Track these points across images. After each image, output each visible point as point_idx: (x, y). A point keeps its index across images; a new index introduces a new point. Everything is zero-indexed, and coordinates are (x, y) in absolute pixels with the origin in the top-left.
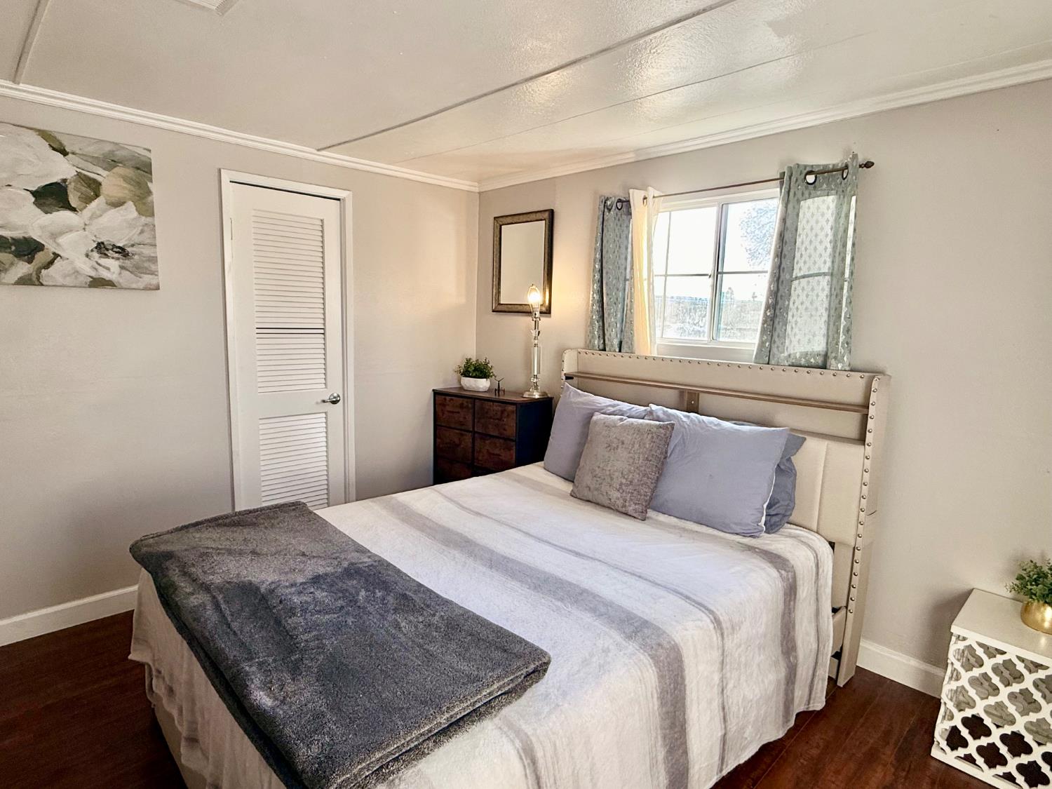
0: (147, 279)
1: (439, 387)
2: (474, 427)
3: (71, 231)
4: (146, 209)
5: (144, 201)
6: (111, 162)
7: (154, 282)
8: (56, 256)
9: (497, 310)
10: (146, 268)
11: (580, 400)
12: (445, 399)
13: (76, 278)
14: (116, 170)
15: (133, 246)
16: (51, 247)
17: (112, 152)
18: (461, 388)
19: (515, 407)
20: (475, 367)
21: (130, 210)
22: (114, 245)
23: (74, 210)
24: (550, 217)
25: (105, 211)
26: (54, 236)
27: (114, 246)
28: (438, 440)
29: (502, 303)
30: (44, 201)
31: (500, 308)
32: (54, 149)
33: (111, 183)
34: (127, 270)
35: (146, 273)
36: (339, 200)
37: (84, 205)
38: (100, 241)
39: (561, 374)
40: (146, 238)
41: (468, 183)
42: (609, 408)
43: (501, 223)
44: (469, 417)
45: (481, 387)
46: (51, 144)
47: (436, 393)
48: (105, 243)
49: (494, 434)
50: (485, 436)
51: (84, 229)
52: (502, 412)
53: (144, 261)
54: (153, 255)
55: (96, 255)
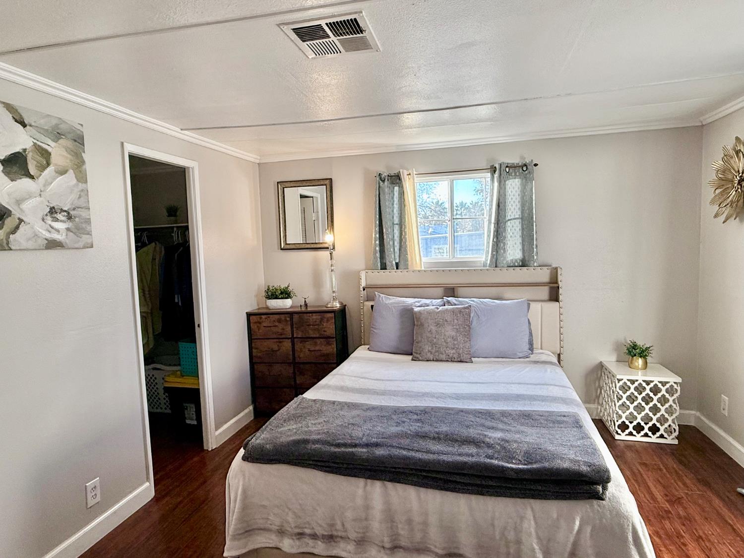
0: (85, 238)
2: (293, 335)
3: (30, 197)
4: (82, 177)
5: (80, 169)
6: (57, 135)
7: (89, 241)
8: (21, 221)
9: (284, 248)
10: (83, 229)
11: (391, 301)
12: (261, 318)
13: (36, 241)
14: (61, 141)
15: (74, 209)
16: (16, 213)
17: (57, 125)
18: (267, 308)
19: (333, 314)
20: (281, 292)
21: (70, 178)
22: (62, 209)
23: (32, 177)
25: (54, 179)
26: (19, 202)
28: (254, 351)
29: (288, 243)
30: (9, 169)
31: (288, 247)
32: (16, 121)
33: (59, 152)
34: (72, 232)
35: (84, 234)
37: (39, 172)
38: (52, 206)
39: (360, 287)
40: (81, 202)
42: (416, 303)
43: (284, 186)
44: (289, 329)
46: (14, 117)
47: (249, 315)
48: (56, 208)
49: (315, 336)
50: (304, 339)
51: (40, 195)
52: (322, 320)
53: (82, 223)
54: (88, 217)
55: (49, 220)
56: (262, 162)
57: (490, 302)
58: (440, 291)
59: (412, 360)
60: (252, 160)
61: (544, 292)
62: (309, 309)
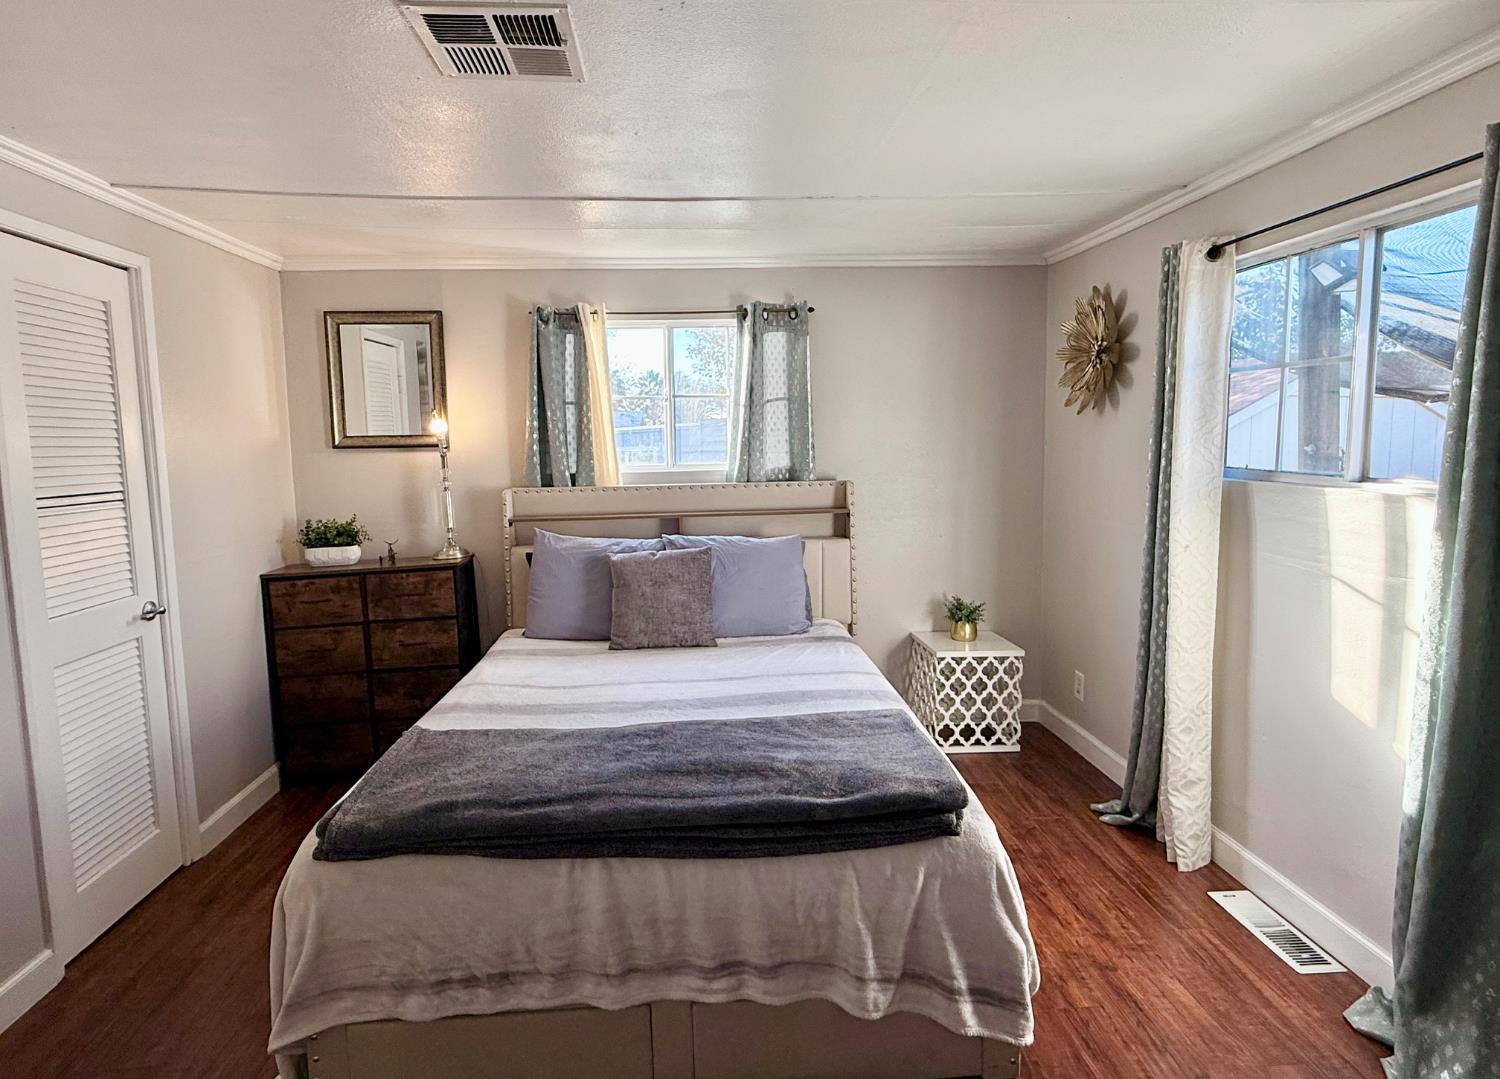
1: (264, 572)
2: (366, 615)
9: (342, 445)
11: (567, 544)
12: (294, 586)
18: (307, 564)
19: (451, 571)
20: (338, 532)
24: (438, 321)
29: (349, 434)
31: (349, 442)
36: (125, 269)
39: (502, 520)
42: (614, 547)
43: (338, 321)
44: (356, 605)
45: (354, 557)
49: (412, 616)
50: (391, 624)
52: (427, 584)
56: (286, 269)
57: (740, 541)
58: (652, 525)
59: (611, 648)
60: (267, 262)
61: (826, 523)
62: (398, 565)
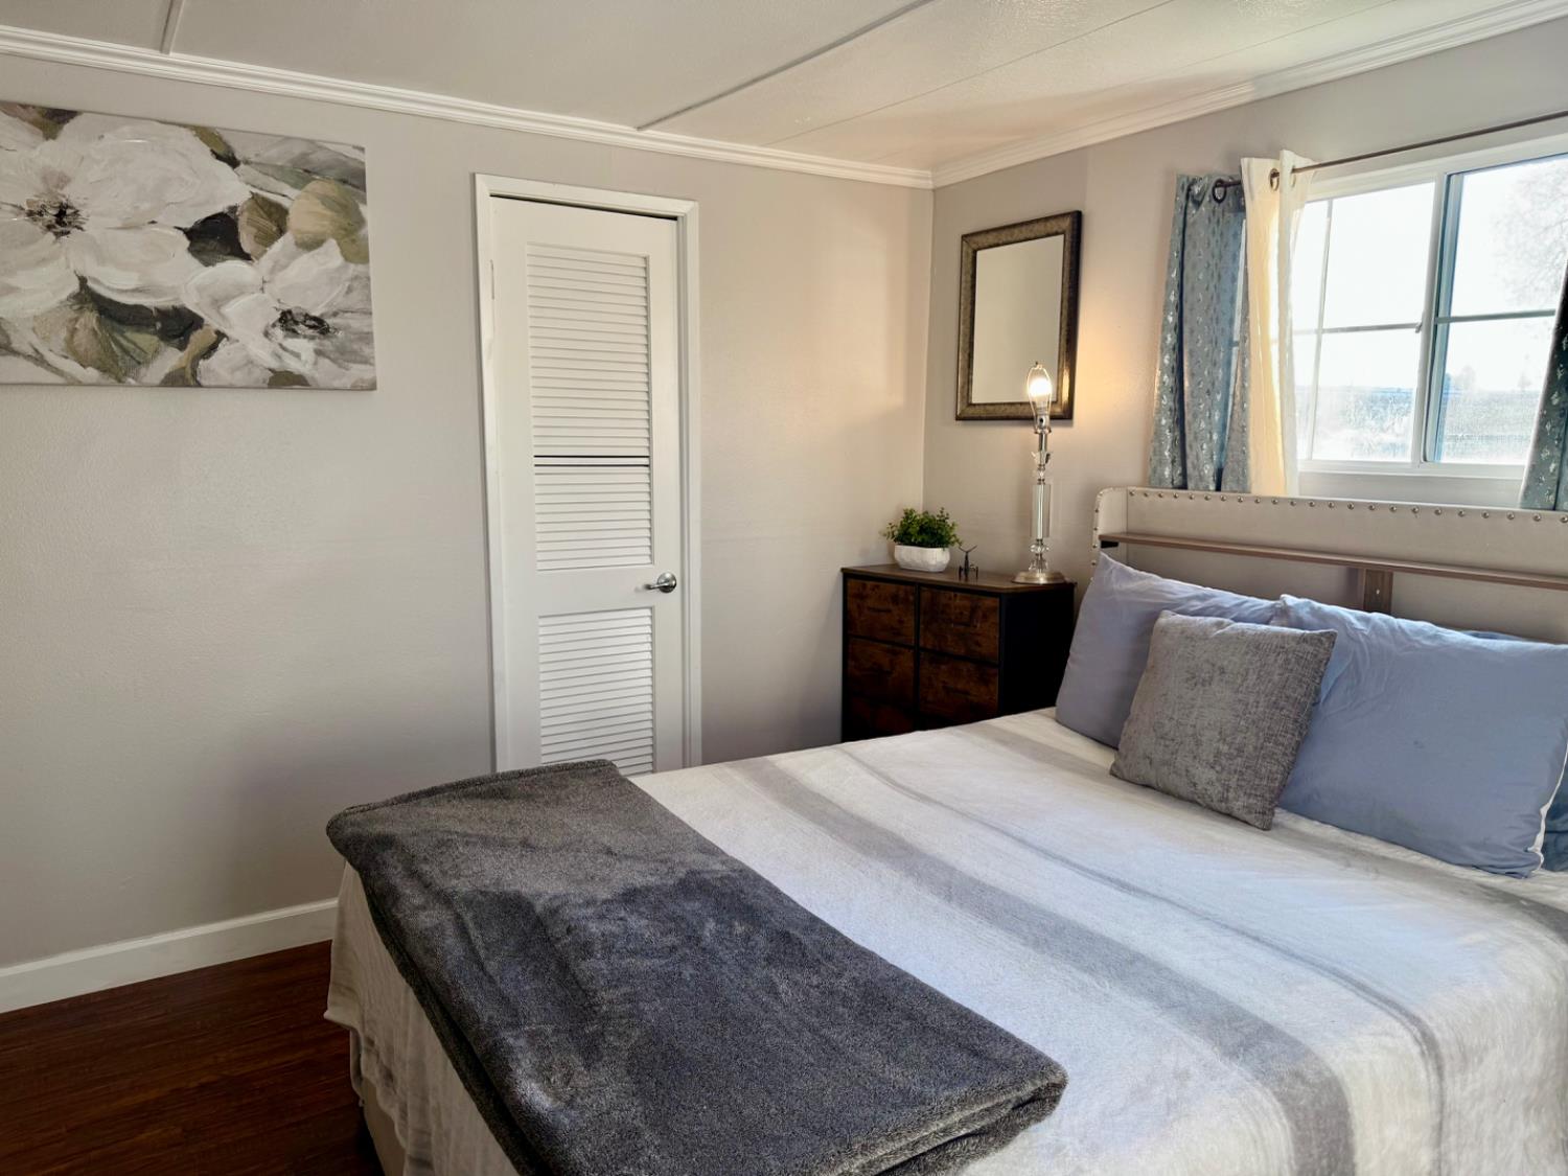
0: (357, 371)
1: (853, 562)
2: (917, 640)
3: (242, 293)
4: (355, 249)
5: (354, 237)
6: (303, 173)
7: (368, 376)
8: (221, 335)
9: (963, 416)
10: (354, 352)
11: (1132, 585)
12: (864, 586)
13: (250, 372)
14: (311, 186)
15: (335, 314)
16: (212, 322)
17: (304, 155)
18: (895, 566)
19: (998, 600)
20: (921, 527)
21: (331, 255)
22: (307, 315)
23: (246, 257)
24: (1074, 228)
25: (293, 257)
26: (217, 303)
27: (307, 317)
28: (851, 663)
29: (974, 401)
30: (203, 245)
31: (971, 412)
32: (218, 157)
33: (304, 208)
34: (329, 358)
35: (355, 362)
36: (675, 218)
37: (261, 248)
38: (286, 308)
39: (1092, 533)
40: (355, 300)
41: (911, 171)
43: (975, 246)
44: (910, 622)
45: (933, 562)
46: (215, 150)
47: (848, 575)
48: (294, 312)
49: (957, 652)
50: (939, 656)
51: (262, 289)
52: (974, 610)
53: (351, 341)
54: (366, 330)
55: (279, 332)
56: (939, 185)
62: (972, 582)
